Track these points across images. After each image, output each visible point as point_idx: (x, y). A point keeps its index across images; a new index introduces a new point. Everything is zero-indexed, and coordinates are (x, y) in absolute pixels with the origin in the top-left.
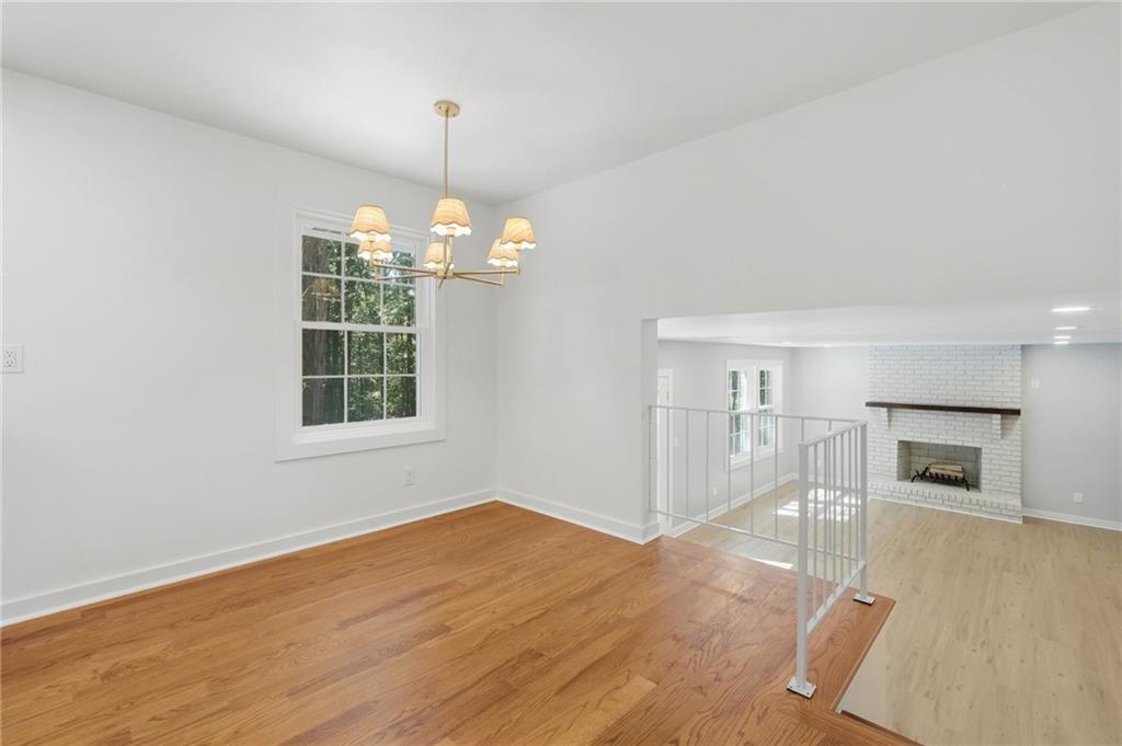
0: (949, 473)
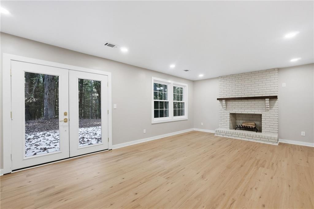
0: (250, 126)
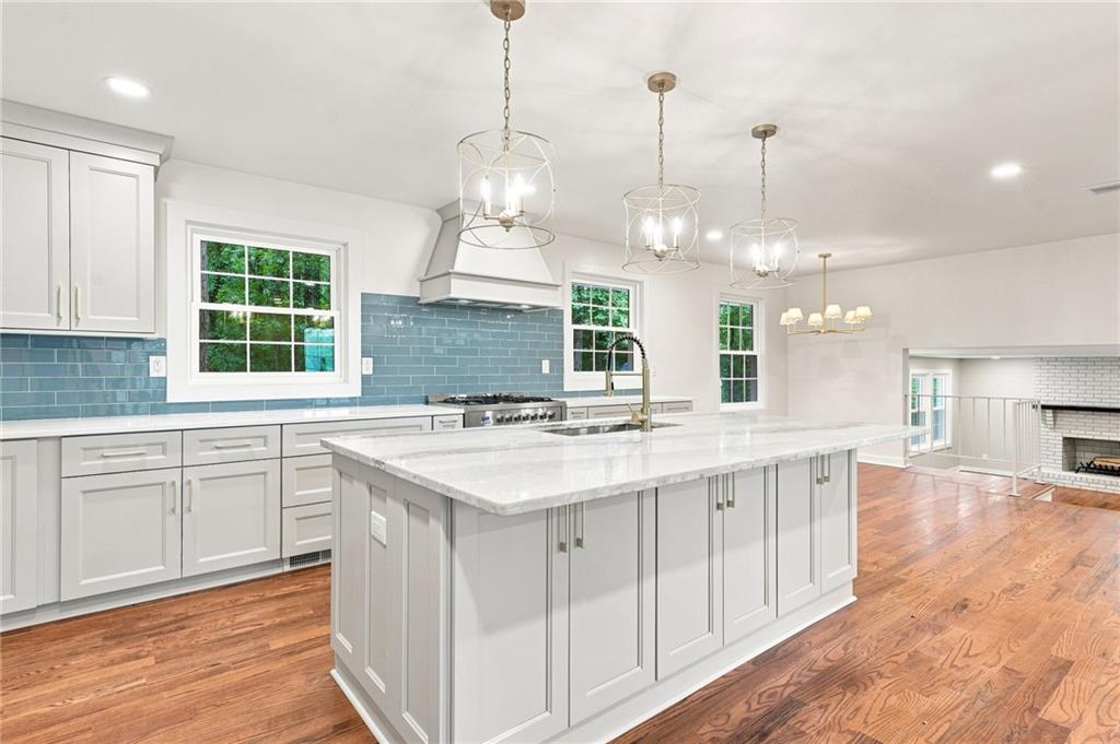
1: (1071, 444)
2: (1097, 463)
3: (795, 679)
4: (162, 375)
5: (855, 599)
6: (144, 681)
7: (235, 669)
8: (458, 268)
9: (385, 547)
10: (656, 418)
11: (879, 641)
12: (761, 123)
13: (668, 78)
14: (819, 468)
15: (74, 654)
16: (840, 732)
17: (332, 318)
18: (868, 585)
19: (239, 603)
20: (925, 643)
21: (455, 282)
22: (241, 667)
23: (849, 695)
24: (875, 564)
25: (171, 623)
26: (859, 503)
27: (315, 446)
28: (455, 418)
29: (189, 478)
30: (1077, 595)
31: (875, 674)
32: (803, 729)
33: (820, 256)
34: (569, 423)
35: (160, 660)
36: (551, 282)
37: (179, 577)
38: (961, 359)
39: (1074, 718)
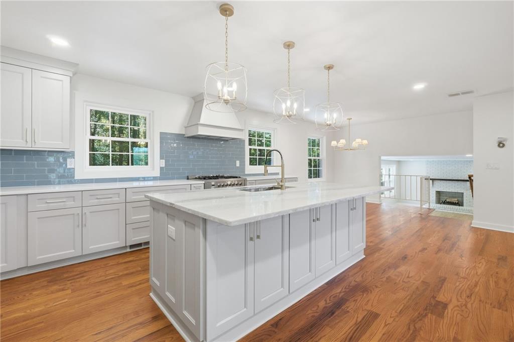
0: (453, 201)
1: (439, 193)
2: (448, 200)
3: (344, 290)
4: (72, 167)
5: (365, 256)
6: (66, 300)
7: (107, 294)
8: (202, 122)
9: (174, 240)
10: (287, 184)
11: (375, 273)
12: (328, 64)
13: (292, 43)
14: (352, 204)
15: (34, 289)
16: (363, 310)
17: (147, 143)
18: (370, 251)
19: (108, 265)
20: (391, 273)
21: (200, 128)
22: (111, 293)
23: (365, 295)
24: (371, 242)
25: (77, 275)
26: (366, 217)
27: (142, 197)
28: (200, 185)
29: (86, 212)
30: (446, 251)
31: (374, 287)
32: (348, 310)
33: (348, 119)
34: (248, 187)
35: (73, 291)
36: (240, 128)
37: (81, 254)
38: (399, 161)
39: (449, 300)
